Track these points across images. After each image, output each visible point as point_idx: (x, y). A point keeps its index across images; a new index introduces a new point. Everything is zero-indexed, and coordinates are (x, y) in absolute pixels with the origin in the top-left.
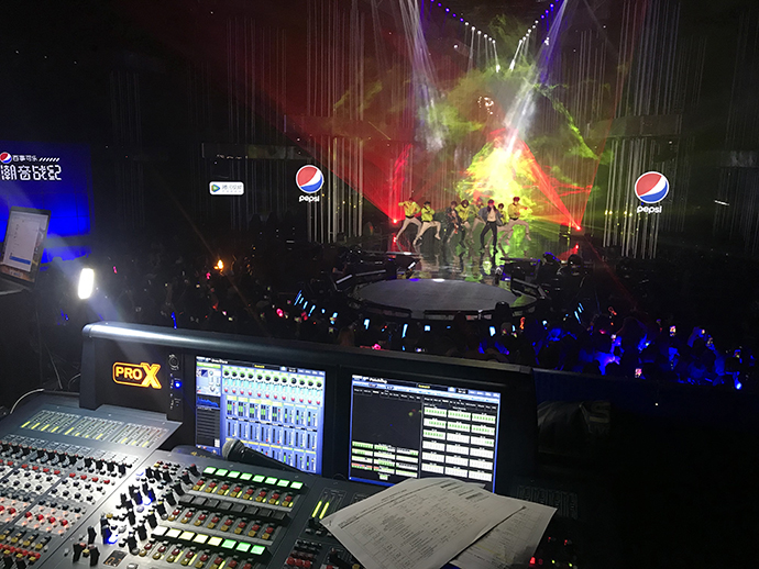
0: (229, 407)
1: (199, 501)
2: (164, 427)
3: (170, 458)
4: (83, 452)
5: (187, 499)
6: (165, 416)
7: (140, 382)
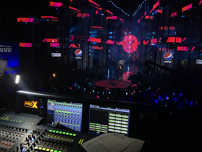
0: (56, 113)
1: (47, 139)
2: (38, 119)
3: (40, 127)
4: (15, 126)
5: (44, 139)
6: (38, 116)
7: (32, 106)
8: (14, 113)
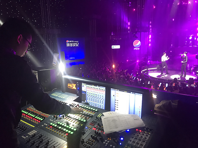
0: (88, 94)
2: (76, 97)
7: (72, 88)
8: (62, 91)
